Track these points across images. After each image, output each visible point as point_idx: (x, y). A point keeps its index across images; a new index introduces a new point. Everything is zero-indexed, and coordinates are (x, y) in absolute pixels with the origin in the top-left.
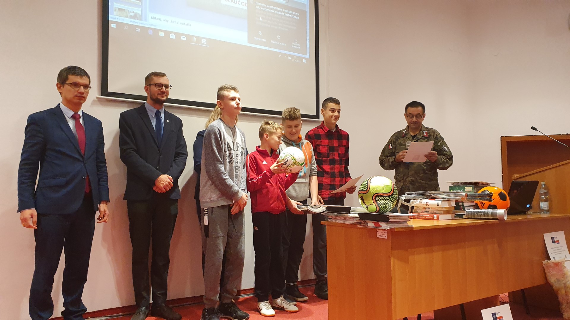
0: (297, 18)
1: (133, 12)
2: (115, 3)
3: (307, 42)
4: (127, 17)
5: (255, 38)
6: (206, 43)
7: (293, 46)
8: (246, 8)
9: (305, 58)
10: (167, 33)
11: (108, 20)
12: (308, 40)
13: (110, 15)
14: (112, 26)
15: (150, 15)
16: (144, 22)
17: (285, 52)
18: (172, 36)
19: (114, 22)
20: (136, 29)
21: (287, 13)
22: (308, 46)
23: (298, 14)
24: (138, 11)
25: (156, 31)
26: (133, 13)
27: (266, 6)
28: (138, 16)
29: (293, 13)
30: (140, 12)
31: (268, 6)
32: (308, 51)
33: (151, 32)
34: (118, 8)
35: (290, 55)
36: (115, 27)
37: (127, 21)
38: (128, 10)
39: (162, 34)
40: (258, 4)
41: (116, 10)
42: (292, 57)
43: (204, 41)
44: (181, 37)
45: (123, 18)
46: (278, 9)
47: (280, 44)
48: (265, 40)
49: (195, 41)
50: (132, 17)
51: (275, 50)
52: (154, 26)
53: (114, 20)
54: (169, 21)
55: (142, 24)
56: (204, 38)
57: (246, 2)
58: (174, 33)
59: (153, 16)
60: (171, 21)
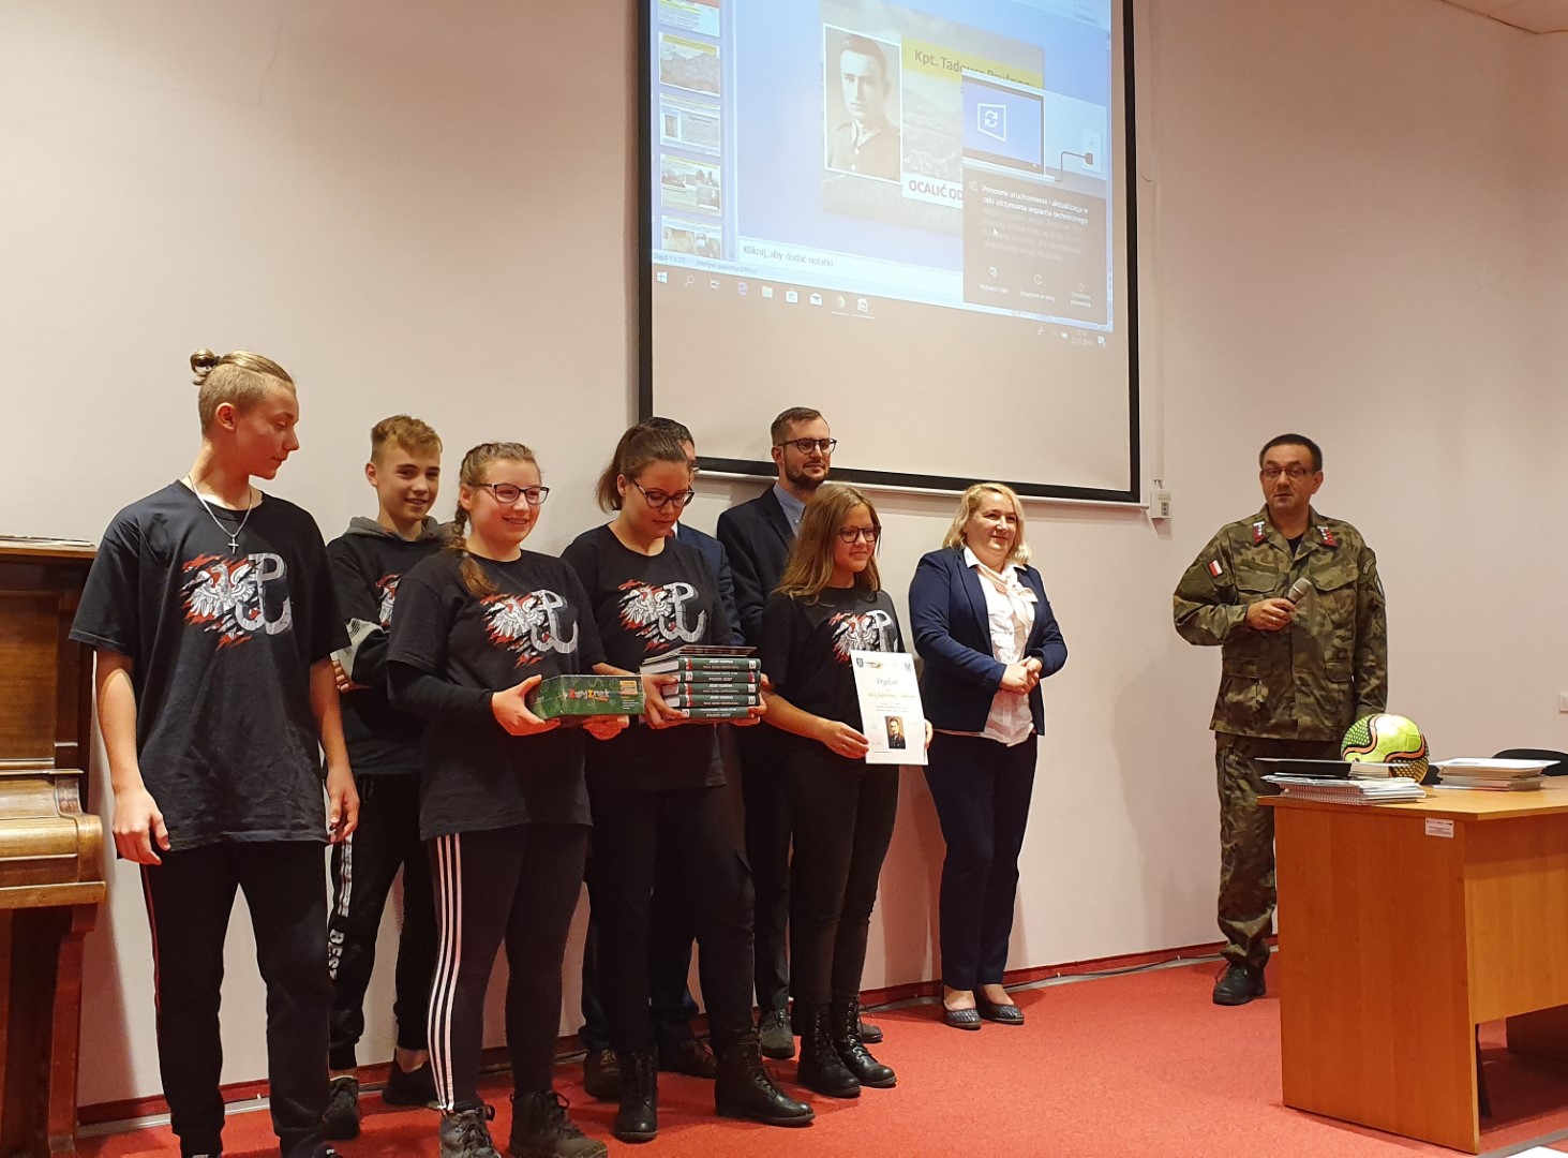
0: (1084, 221)
1: (704, 238)
2: (664, 217)
3: (1108, 286)
4: (691, 252)
5: (982, 286)
6: (867, 311)
7: (1073, 302)
8: (959, 204)
9: (1103, 334)
10: (780, 288)
11: (651, 265)
12: (1110, 283)
13: (654, 251)
14: (659, 279)
15: (742, 242)
16: (731, 264)
17: (1054, 319)
18: (790, 293)
19: (662, 268)
20: (712, 281)
21: (1058, 210)
22: (1110, 299)
23: (1086, 211)
24: (716, 233)
25: (755, 285)
26: (704, 242)
27: (1006, 194)
28: (715, 247)
29: (1075, 208)
30: (718, 237)
31: (1013, 195)
32: (1110, 311)
33: (743, 288)
34: (673, 230)
35: (1067, 328)
36: (665, 280)
37: (692, 262)
38: (693, 233)
39: (767, 292)
40: (990, 190)
41: (667, 237)
42: (1071, 330)
43: (862, 304)
44: (812, 298)
45: (682, 255)
46: (1038, 200)
47: (1043, 297)
48: (1005, 291)
49: (844, 305)
50: (701, 251)
51: (1030, 316)
52: (750, 271)
53: (664, 262)
54: (784, 257)
55: (724, 267)
56: (863, 296)
57: (959, 187)
58: (796, 287)
59: (747, 244)
60: (789, 257)
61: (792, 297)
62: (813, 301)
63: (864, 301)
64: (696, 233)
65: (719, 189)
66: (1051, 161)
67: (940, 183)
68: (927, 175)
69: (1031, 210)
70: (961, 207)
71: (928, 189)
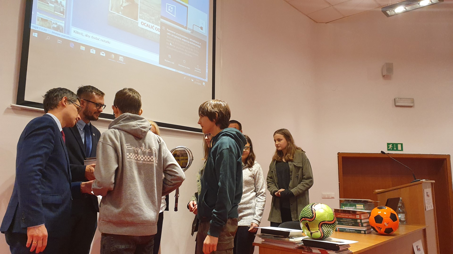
0: (200, 47)
1: (56, 24)
2: (38, 13)
3: (206, 68)
4: (49, 28)
5: (165, 60)
6: (123, 61)
7: (195, 71)
8: (159, 33)
9: (204, 82)
10: (88, 48)
11: (30, 29)
12: (207, 67)
13: (32, 24)
14: (33, 35)
15: (73, 29)
16: (68, 35)
17: (189, 75)
18: (92, 51)
19: (36, 32)
20: (58, 40)
21: (192, 42)
22: (207, 71)
23: (200, 44)
24: (62, 24)
25: (78, 45)
26: (56, 25)
27: (175, 33)
28: (61, 28)
29: (197, 42)
30: (63, 25)
31: (177, 34)
32: (207, 75)
33: (72, 46)
34: (42, 19)
35: (193, 78)
36: (36, 36)
37: (50, 32)
38: (51, 21)
39: (83, 48)
40: (169, 31)
41: (38, 20)
42: (195, 79)
43: (121, 59)
44: (101, 53)
45: (45, 28)
46: (185, 37)
47: (186, 67)
48: (173, 63)
49: (113, 58)
50: (54, 28)
51: (181, 72)
52: (76, 39)
53: (36, 29)
54: (90, 37)
55: (64, 36)
56: (121, 56)
57: (159, 28)
58: (95, 48)
59: (75, 30)
60: (93, 37)
61: (93, 52)
62: (101, 54)
63: (122, 58)
64: (52, 21)
65: (65, 8)
66: (190, 26)
67: (152, 25)
68: (147, 21)
69: (183, 40)
70: (159, 34)
71: (147, 25)
